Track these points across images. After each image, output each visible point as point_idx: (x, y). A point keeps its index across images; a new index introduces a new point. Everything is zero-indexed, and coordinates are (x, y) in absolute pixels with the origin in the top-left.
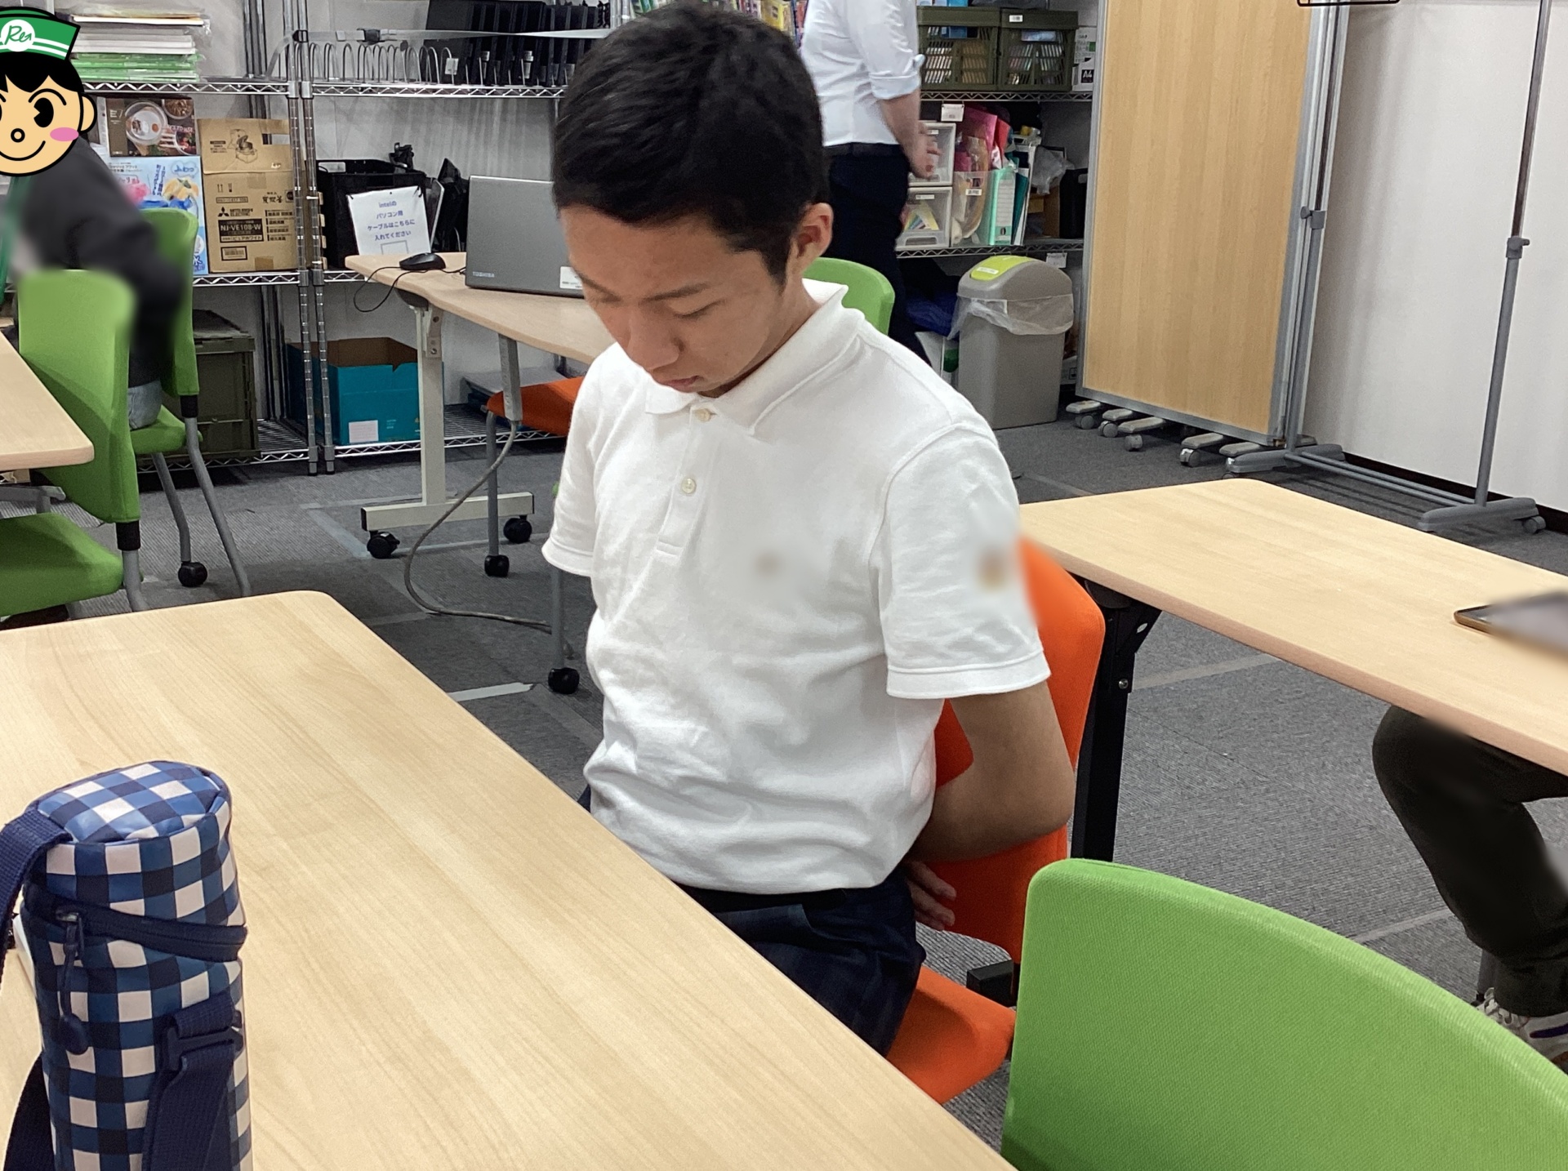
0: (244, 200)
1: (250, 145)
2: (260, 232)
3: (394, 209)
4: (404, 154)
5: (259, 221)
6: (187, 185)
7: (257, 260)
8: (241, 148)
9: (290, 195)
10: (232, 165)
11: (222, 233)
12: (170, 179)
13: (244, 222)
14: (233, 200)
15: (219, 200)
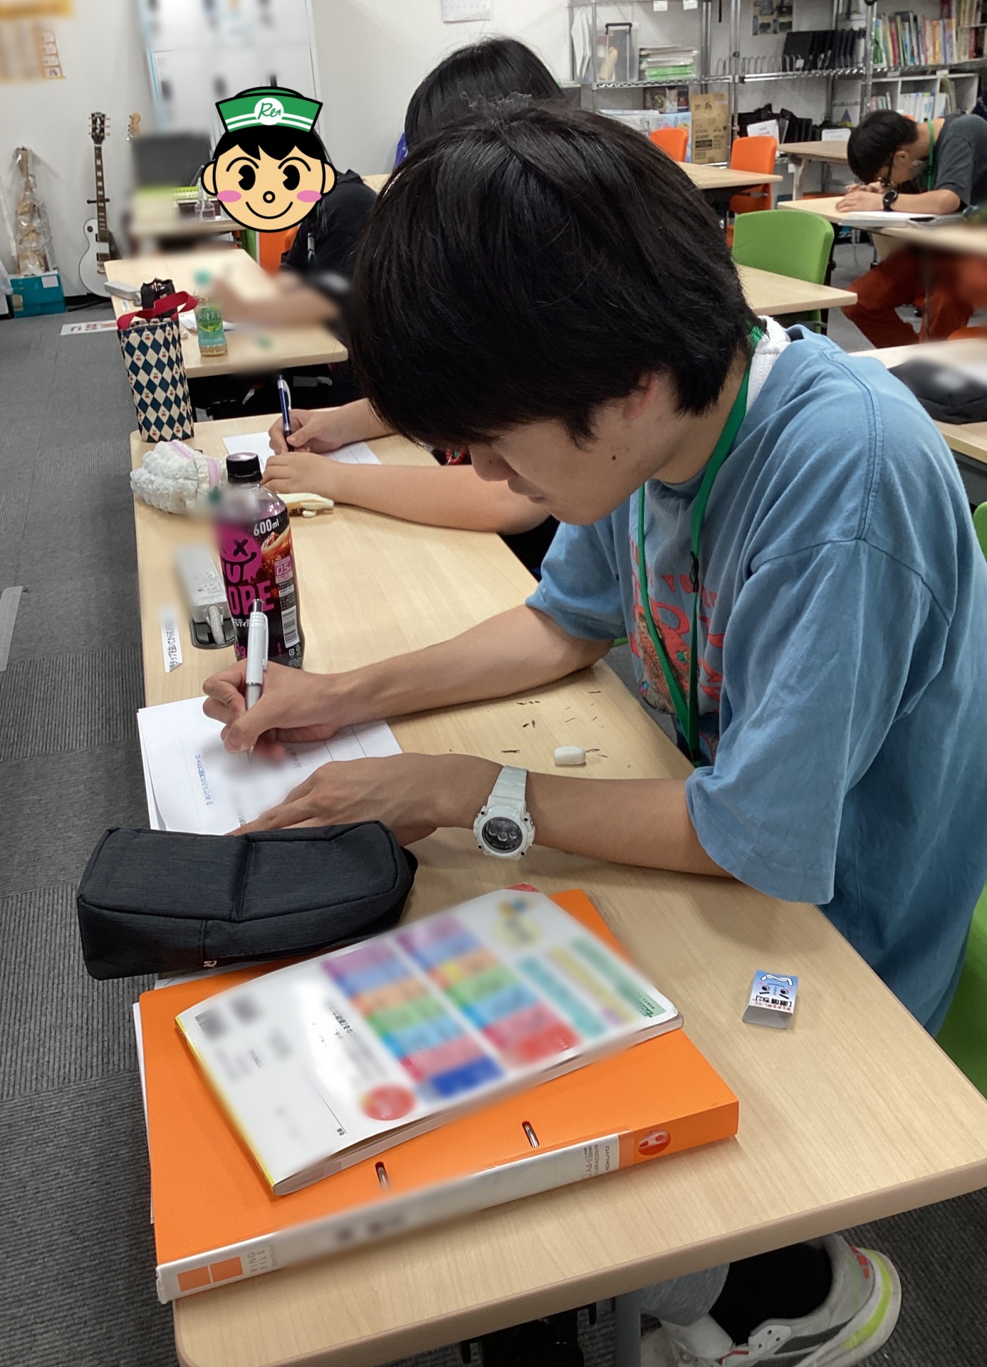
0: (706, 131)
1: (710, 106)
2: (711, 145)
3: (765, 131)
4: (769, 107)
5: (711, 141)
6: (686, 125)
7: (709, 158)
8: (706, 108)
9: (725, 128)
10: (704, 115)
11: (697, 147)
12: (680, 123)
13: (704, 141)
14: (701, 132)
15: (696, 132)
